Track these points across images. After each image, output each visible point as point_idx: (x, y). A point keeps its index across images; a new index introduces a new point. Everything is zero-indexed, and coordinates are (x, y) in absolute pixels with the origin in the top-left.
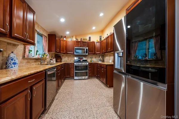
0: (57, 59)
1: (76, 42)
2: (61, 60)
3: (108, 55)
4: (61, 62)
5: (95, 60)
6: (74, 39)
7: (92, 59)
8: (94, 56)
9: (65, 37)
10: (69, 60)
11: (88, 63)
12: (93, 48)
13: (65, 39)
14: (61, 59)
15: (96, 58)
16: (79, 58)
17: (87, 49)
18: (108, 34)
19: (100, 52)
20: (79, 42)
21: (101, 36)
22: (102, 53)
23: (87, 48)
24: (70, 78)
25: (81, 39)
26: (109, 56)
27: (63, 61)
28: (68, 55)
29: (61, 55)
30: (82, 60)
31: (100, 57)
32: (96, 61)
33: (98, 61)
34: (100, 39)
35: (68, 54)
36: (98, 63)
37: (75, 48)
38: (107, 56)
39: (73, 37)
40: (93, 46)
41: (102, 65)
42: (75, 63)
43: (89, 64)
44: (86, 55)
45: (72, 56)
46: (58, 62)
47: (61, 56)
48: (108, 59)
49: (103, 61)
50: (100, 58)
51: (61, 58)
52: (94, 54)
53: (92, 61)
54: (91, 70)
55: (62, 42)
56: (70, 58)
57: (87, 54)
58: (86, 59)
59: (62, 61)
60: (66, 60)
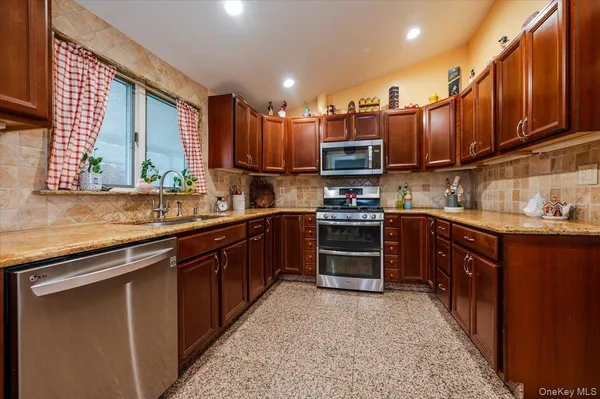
0: (256, 198)
1: (329, 119)
2: (274, 198)
3: (510, 169)
4: (272, 206)
5: (425, 198)
6: (322, 110)
7: (408, 197)
8: (416, 182)
9: (285, 105)
10: (305, 199)
11: (379, 216)
12: (411, 138)
13: (282, 114)
14: (273, 196)
15: (426, 188)
16: (342, 192)
17: (376, 147)
18: (505, 40)
19: (452, 156)
20: (340, 118)
21: (458, 70)
22: (464, 163)
23: (380, 142)
24: (300, 278)
25: (352, 103)
26: (516, 176)
27: (282, 203)
28: (300, 181)
29: (274, 179)
30: (354, 201)
31: (449, 183)
32: (430, 203)
33: (442, 202)
34: (455, 84)
35: (298, 177)
36: (435, 218)
37: (323, 145)
38: (502, 176)
39: (315, 101)
40: (411, 130)
41: (463, 233)
42: (320, 215)
43: (386, 221)
44: (378, 176)
45: (314, 182)
46: (260, 207)
47: (275, 183)
48: (509, 192)
49: (474, 206)
50: (454, 188)
51: (273, 194)
52: (415, 169)
53: (408, 204)
54: (398, 248)
55: (269, 125)
56: (306, 194)
57: (380, 171)
58: (376, 196)
59: (277, 205)
60: (291, 198)
